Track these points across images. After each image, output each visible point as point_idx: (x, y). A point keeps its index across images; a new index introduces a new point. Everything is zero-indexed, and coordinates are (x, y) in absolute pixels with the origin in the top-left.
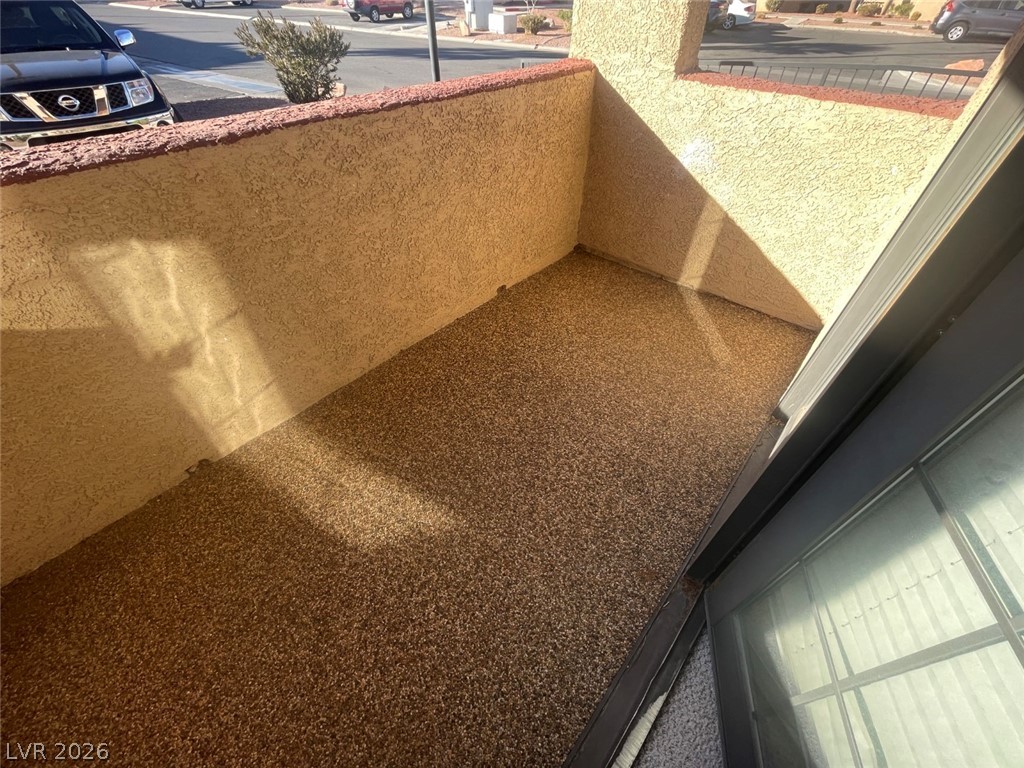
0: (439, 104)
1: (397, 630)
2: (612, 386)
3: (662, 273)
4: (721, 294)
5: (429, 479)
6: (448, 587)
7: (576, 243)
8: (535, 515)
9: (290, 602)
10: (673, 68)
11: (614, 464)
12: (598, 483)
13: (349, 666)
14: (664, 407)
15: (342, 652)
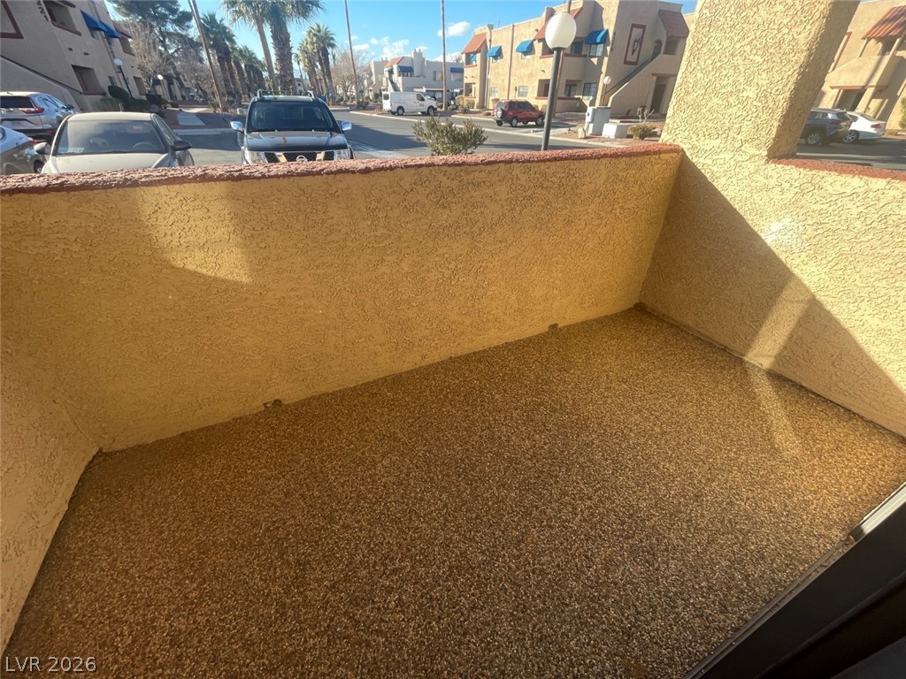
0: (529, 165)
1: (358, 604)
2: (642, 440)
3: (726, 344)
4: (797, 380)
5: (435, 474)
6: (416, 583)
7: (637, 301)
8: (523, 545)
9: (286, 539)
10: (765, 153)
11: (623, 523)
12: (600, 537)
13: (306, 620)
14: (700, 482)
15: (306, 604)
